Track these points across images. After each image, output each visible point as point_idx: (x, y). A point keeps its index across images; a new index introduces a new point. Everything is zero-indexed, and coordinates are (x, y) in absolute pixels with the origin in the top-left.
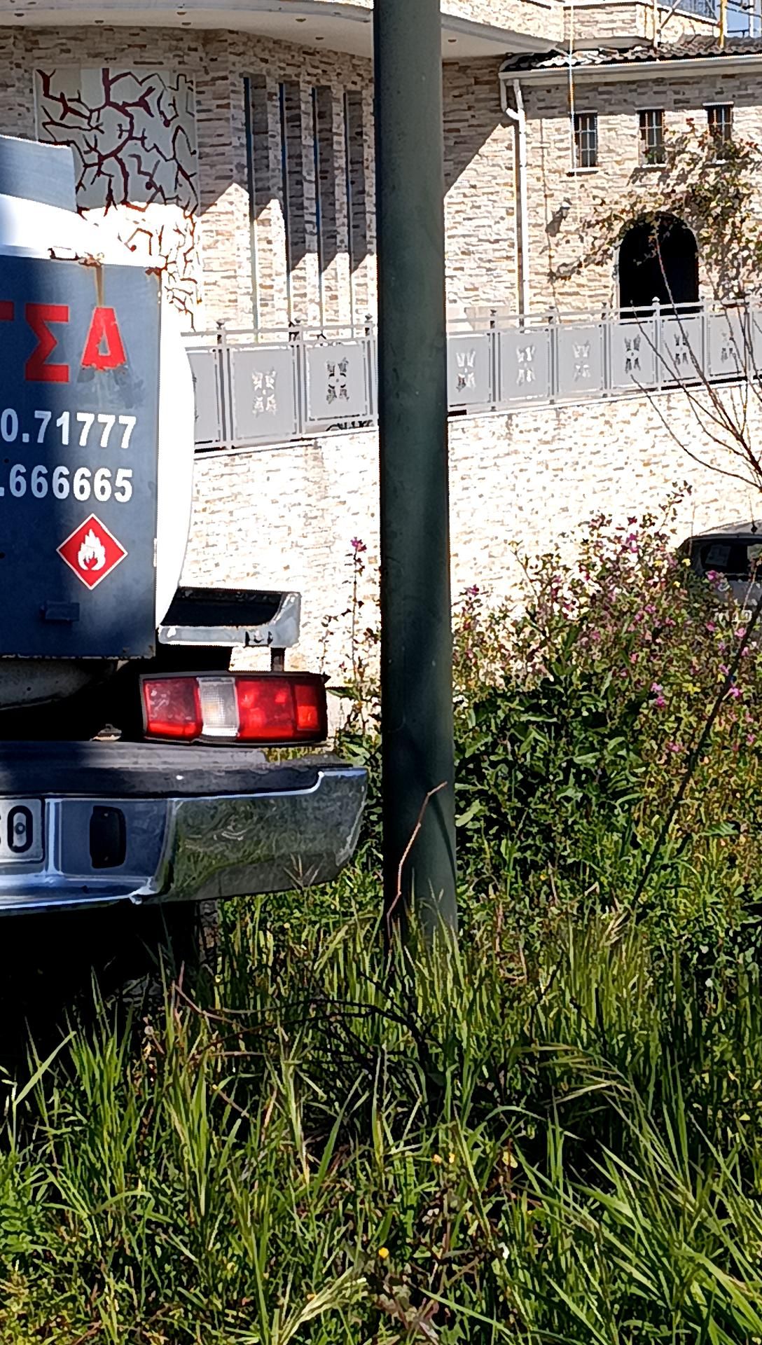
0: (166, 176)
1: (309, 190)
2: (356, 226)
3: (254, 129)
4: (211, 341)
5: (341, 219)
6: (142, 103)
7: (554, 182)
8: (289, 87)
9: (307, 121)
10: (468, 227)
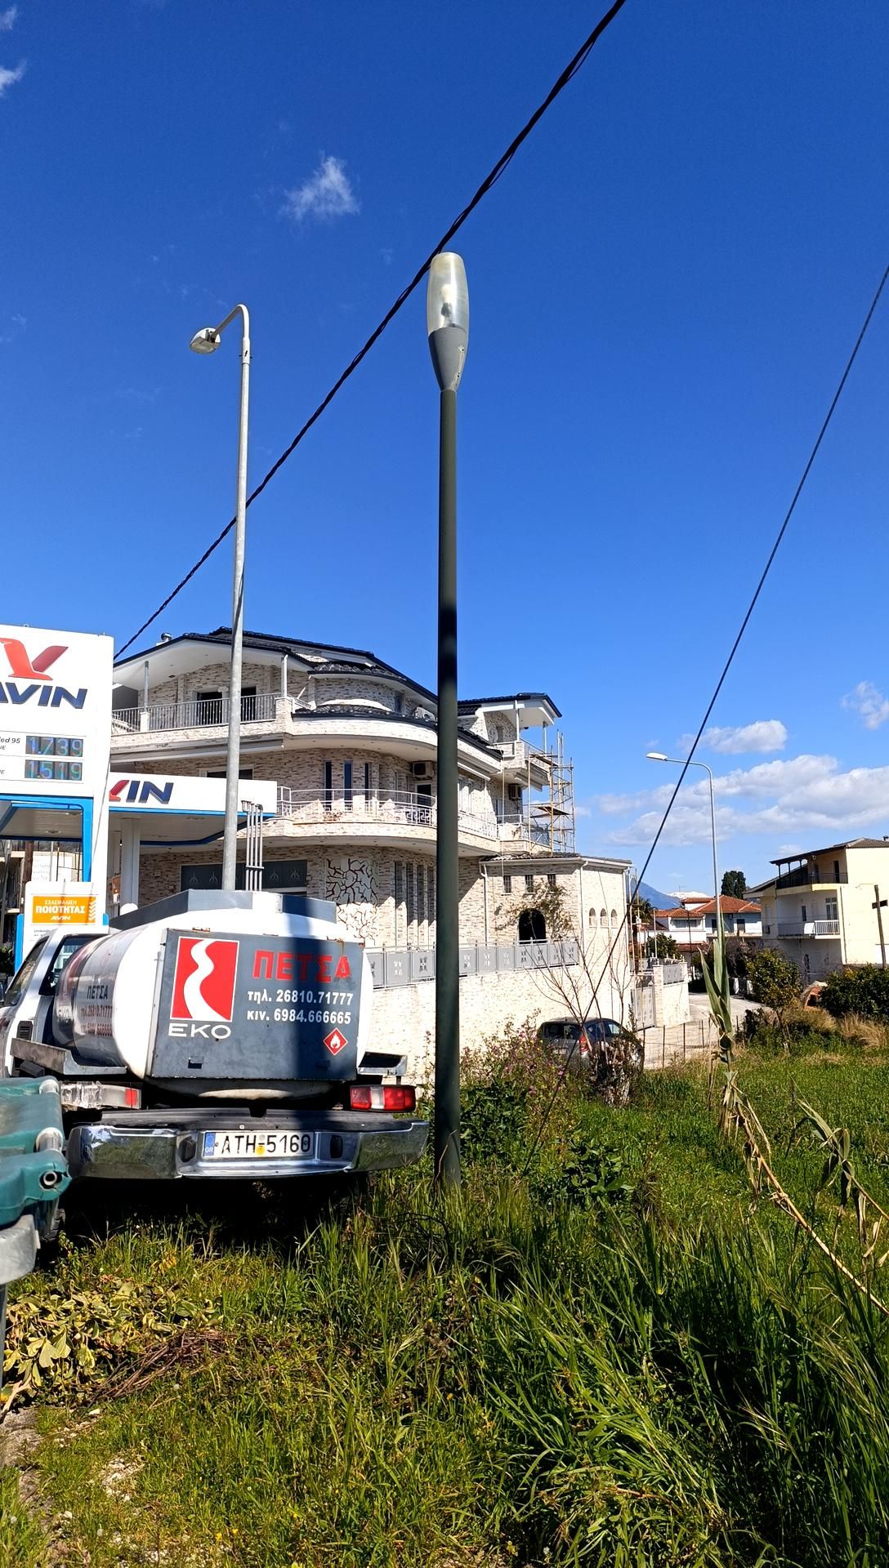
0: (368, 894)
1: (415, 899)
2: (430, 911)
3: (398, 878)
4: (381, 950)
5: (426, 908)
6: (361, 870)
7: (497, 898)
8: (410, 865)
9: (415, 876)
10: (468, 912)
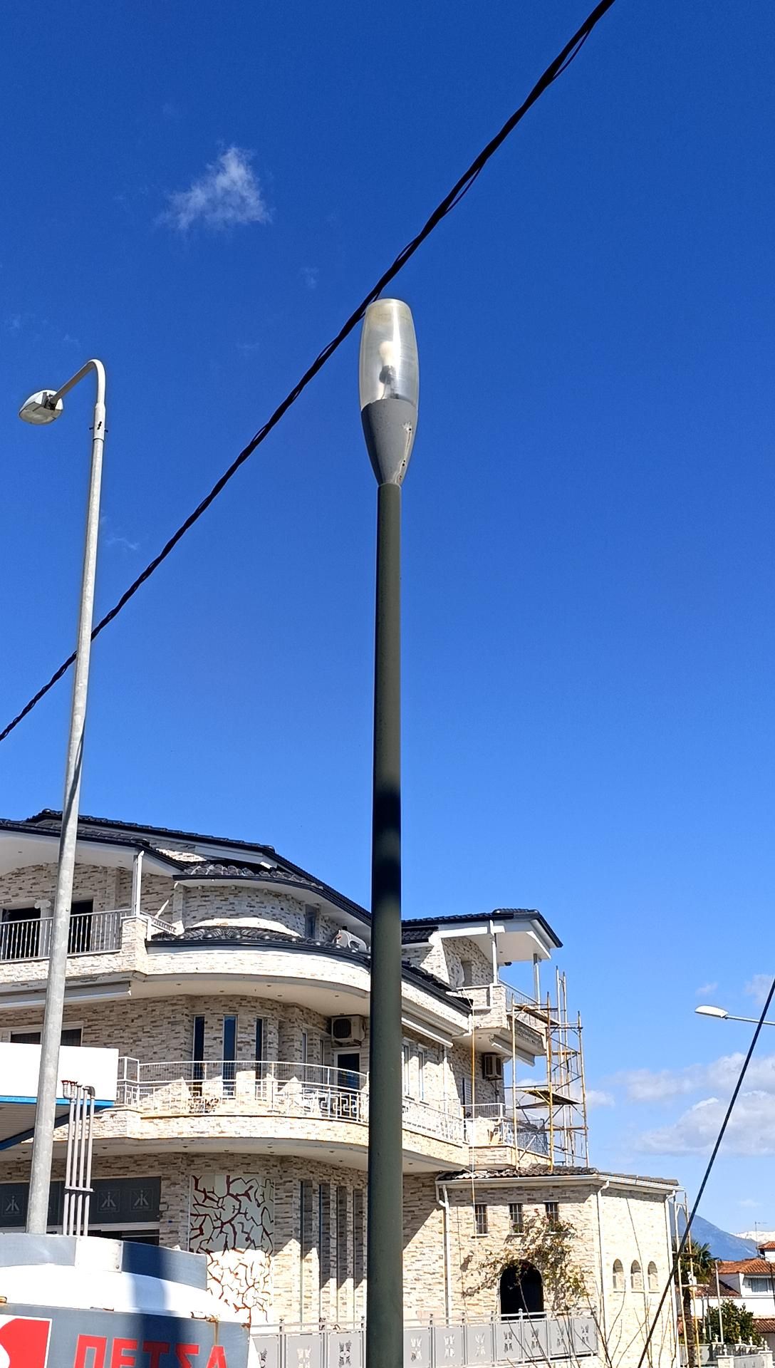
0: (256, 1234)
1: (333, 1243)
2: (357, 1263)
3: (305, 1209)
4: (277, 1330)
5: (350, 1259)
6: (246, 1194)
7: (465, 1243)
8: (324, 1186)
9: (333, 1205)
10: (418, 1265)
